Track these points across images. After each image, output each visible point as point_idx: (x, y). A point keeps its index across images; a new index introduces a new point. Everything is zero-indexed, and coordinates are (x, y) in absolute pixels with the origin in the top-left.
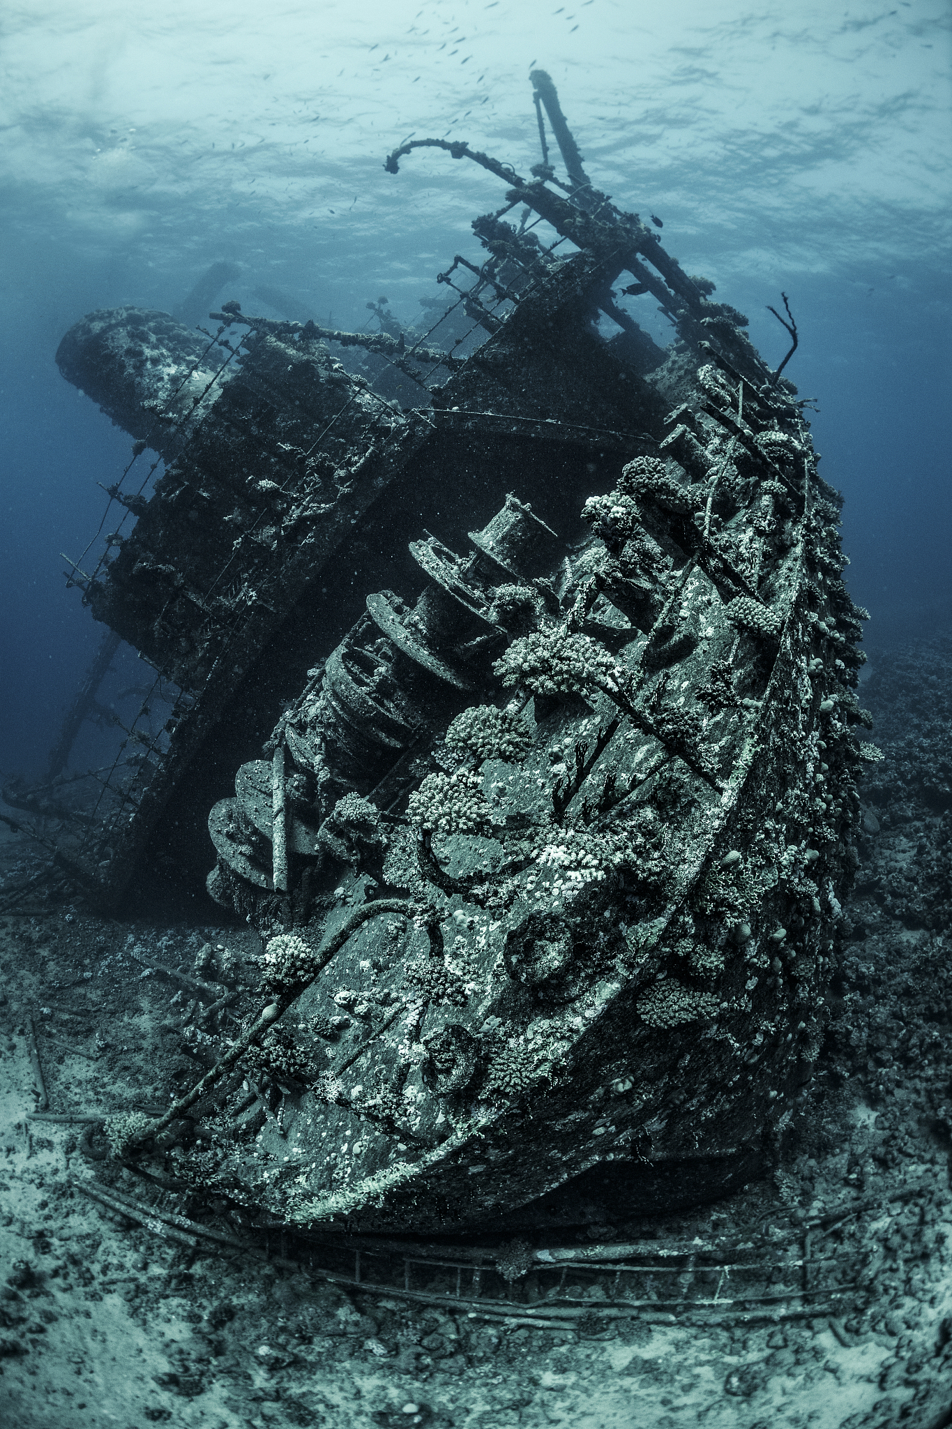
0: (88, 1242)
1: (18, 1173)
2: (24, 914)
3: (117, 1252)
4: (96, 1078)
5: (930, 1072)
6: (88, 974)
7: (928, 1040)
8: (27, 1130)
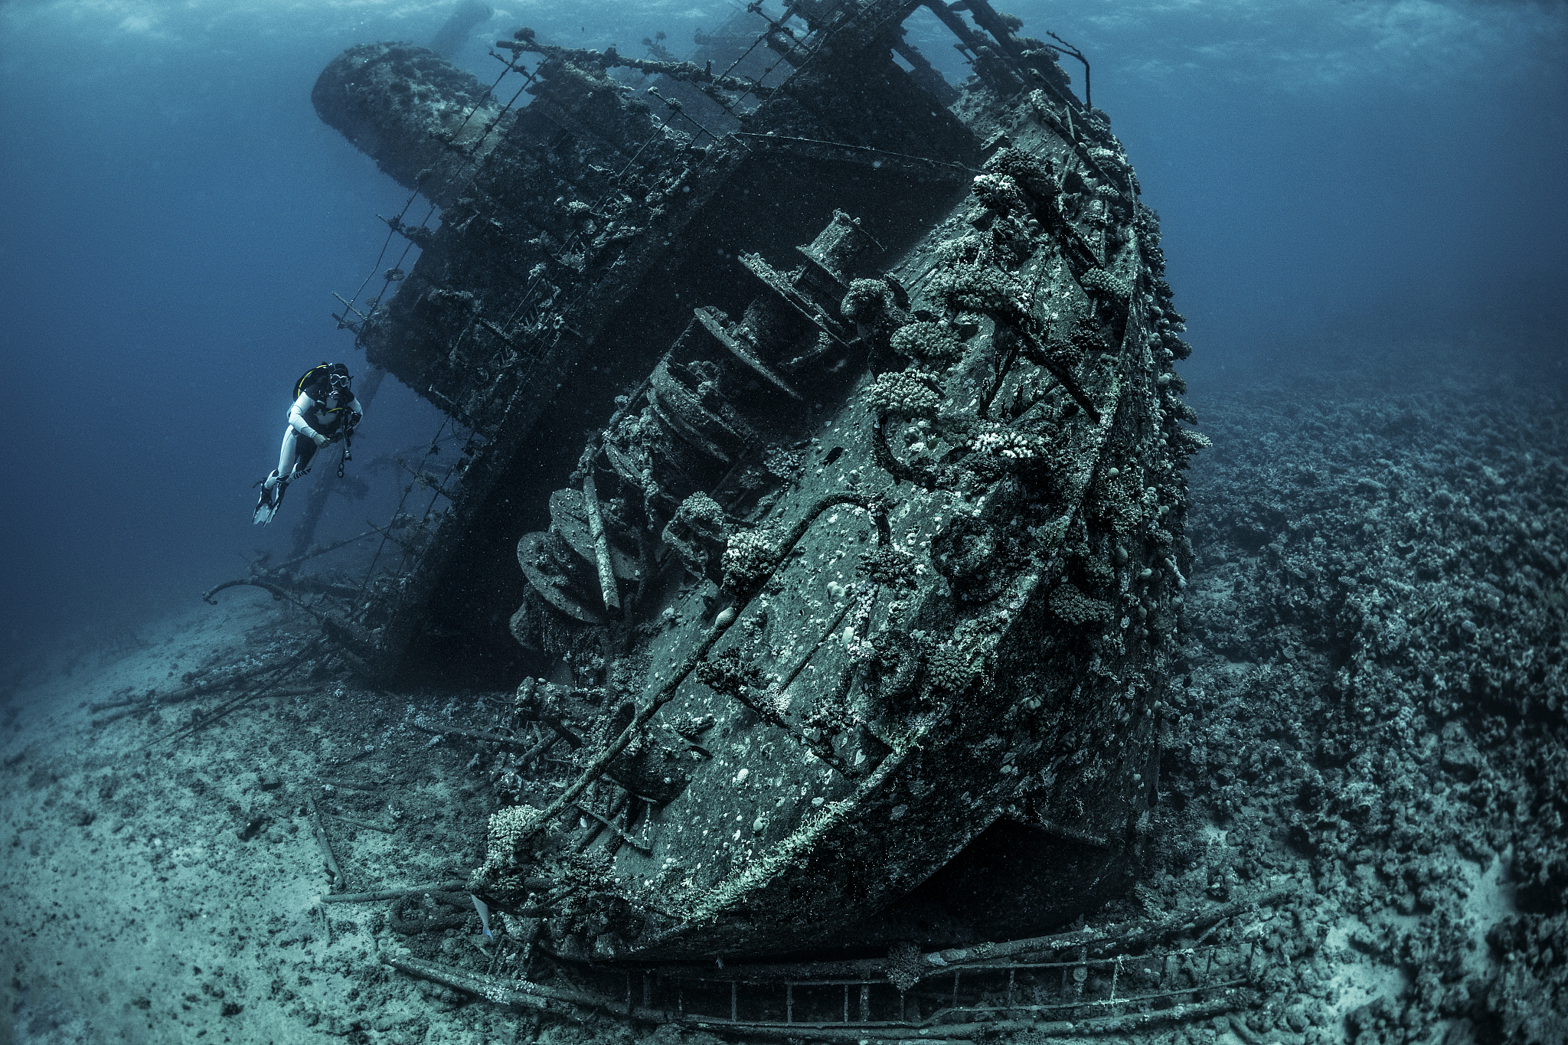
0: (412, 1029)
1: (319, 961)
2: (288, 694)
3: (449, 1034)
4: (396, 851)
5: (1275, 789)
6: (369, 747)
7: (1269, 754)
8: (324, 915)
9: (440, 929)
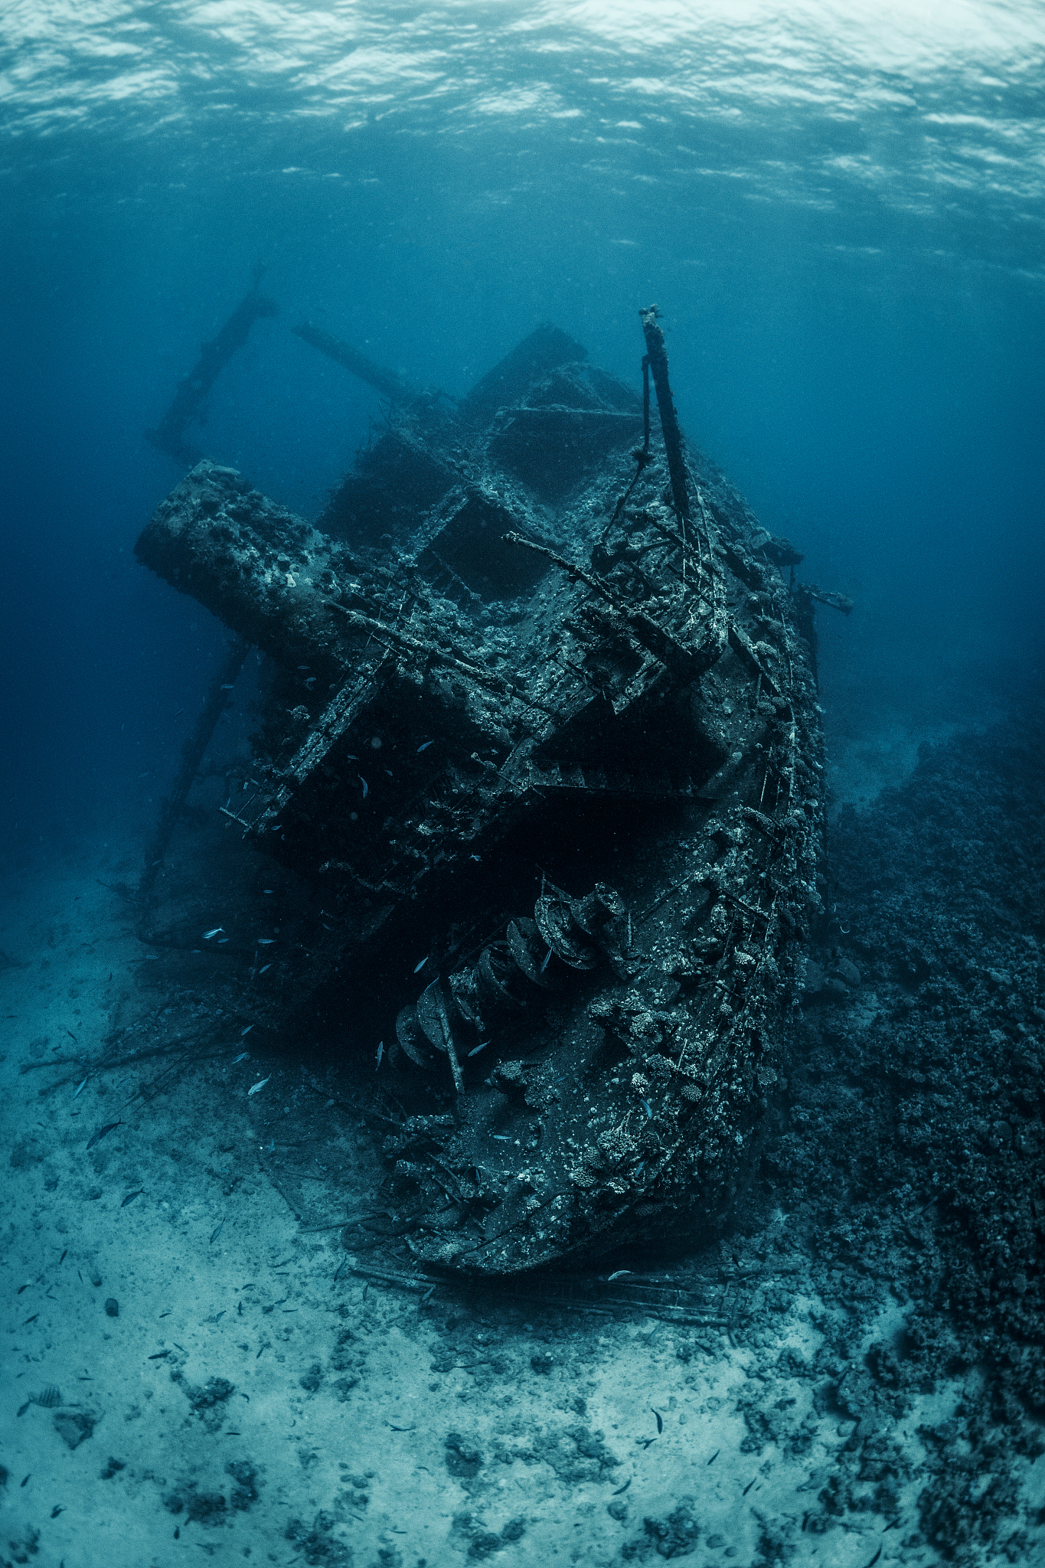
4: (330, 1194)
9: (372, 1247)
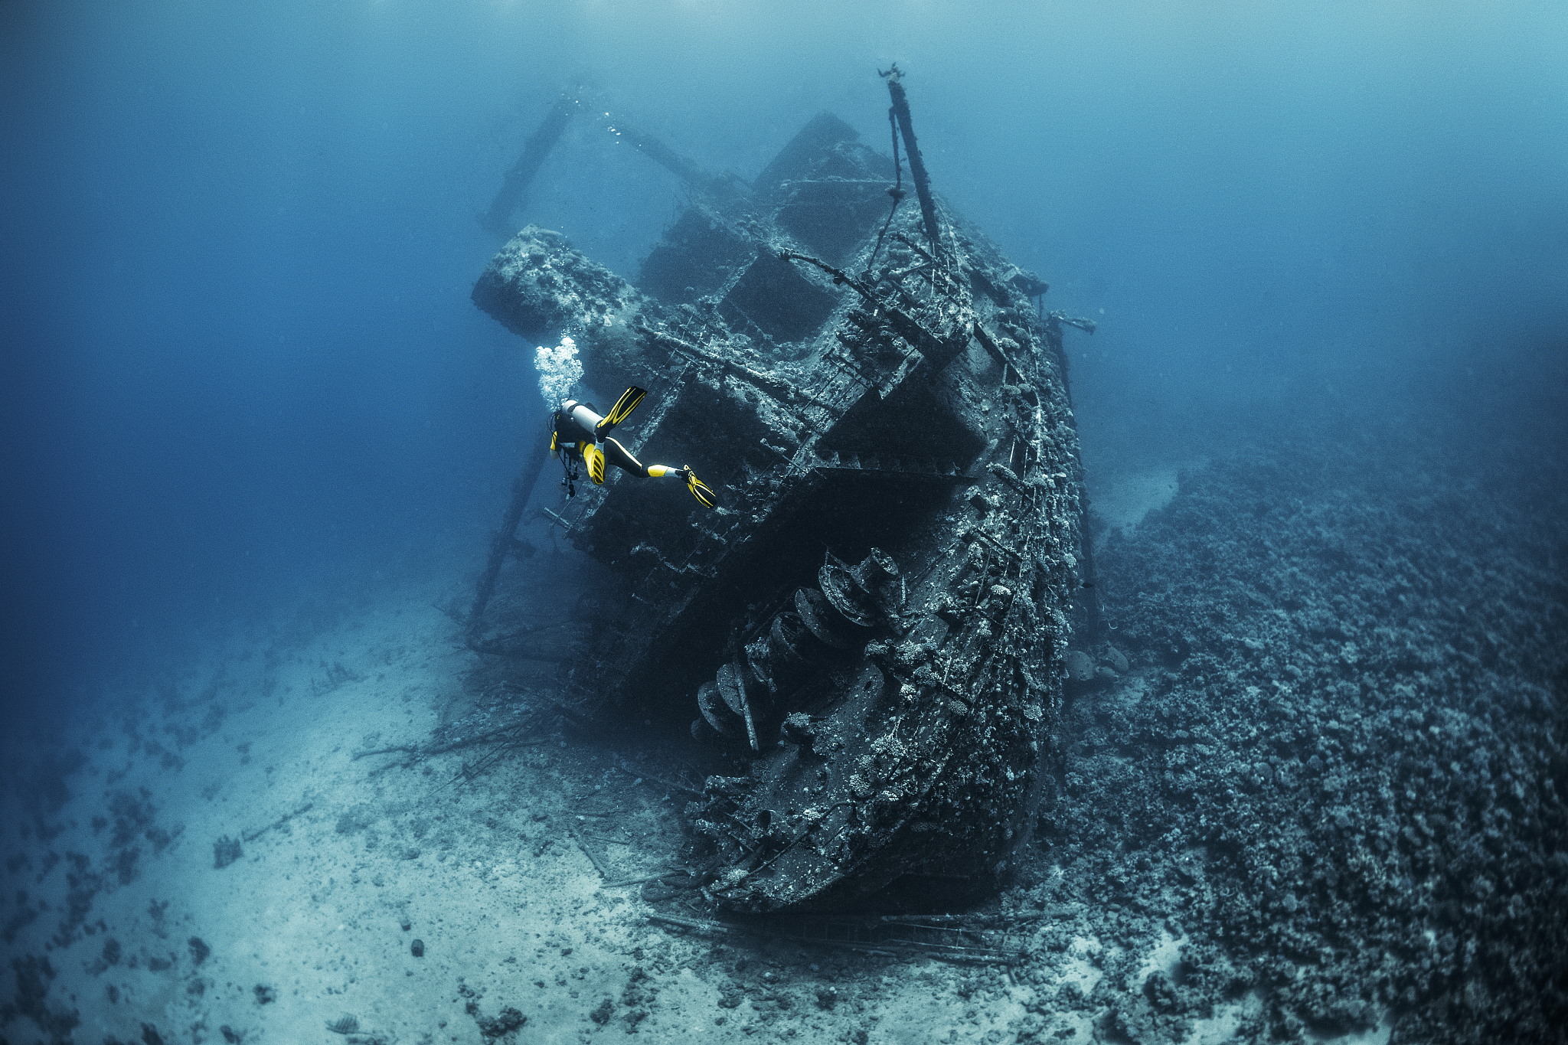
9: (670, 898)
